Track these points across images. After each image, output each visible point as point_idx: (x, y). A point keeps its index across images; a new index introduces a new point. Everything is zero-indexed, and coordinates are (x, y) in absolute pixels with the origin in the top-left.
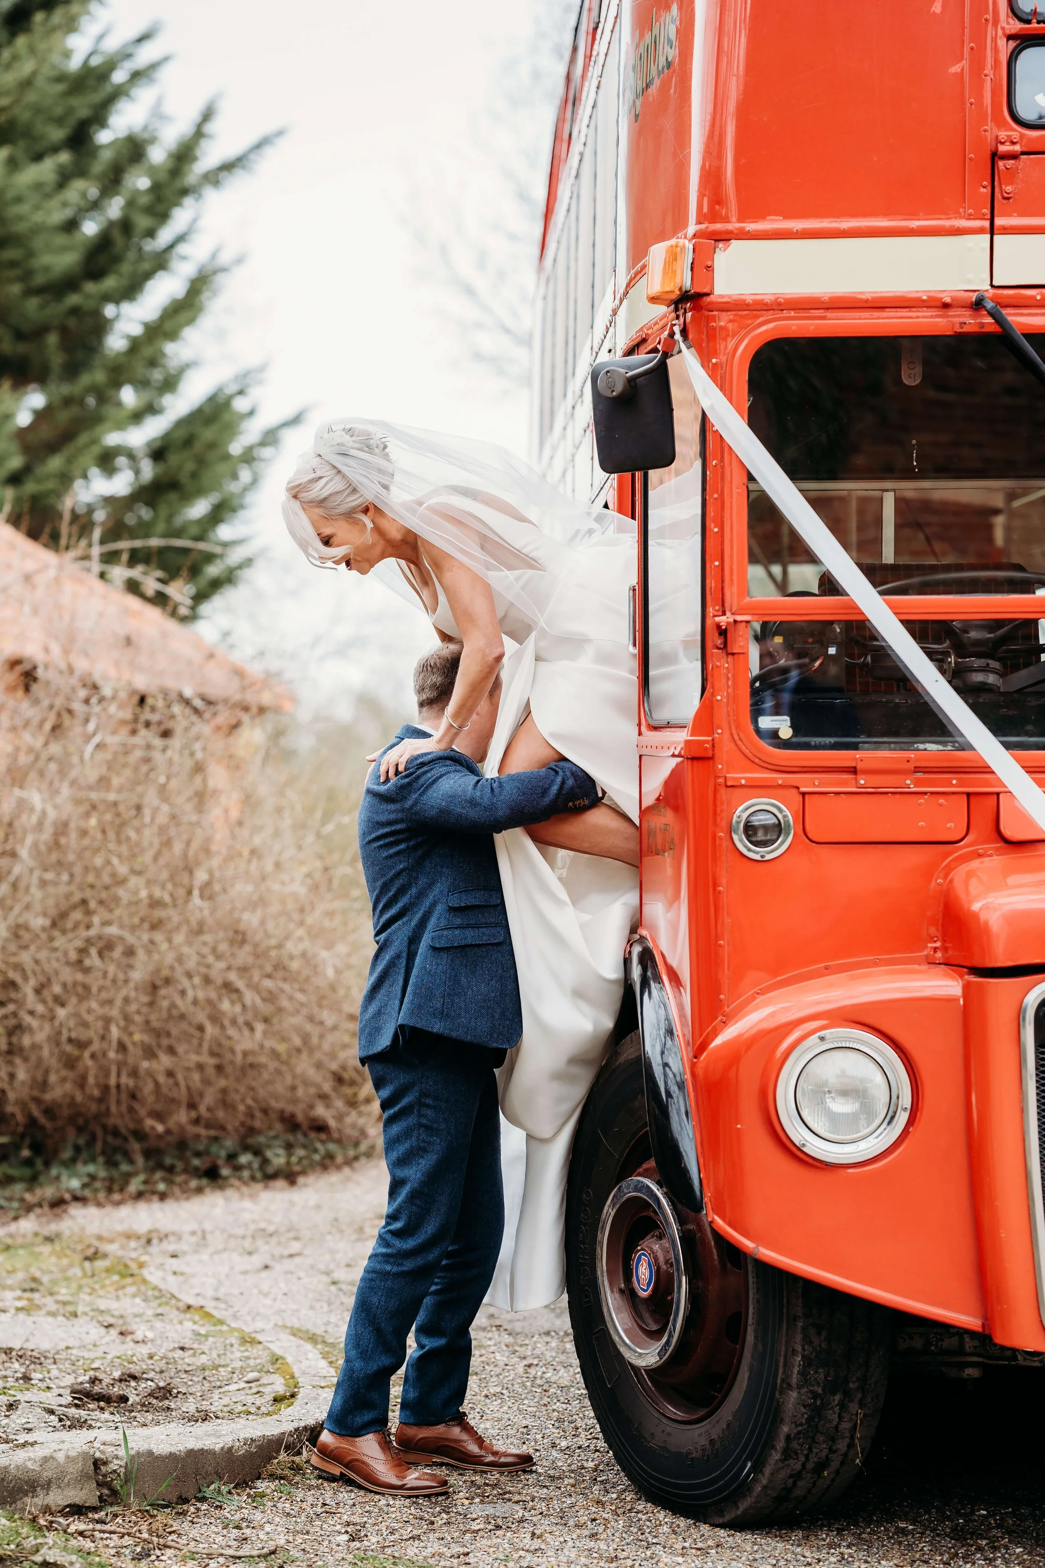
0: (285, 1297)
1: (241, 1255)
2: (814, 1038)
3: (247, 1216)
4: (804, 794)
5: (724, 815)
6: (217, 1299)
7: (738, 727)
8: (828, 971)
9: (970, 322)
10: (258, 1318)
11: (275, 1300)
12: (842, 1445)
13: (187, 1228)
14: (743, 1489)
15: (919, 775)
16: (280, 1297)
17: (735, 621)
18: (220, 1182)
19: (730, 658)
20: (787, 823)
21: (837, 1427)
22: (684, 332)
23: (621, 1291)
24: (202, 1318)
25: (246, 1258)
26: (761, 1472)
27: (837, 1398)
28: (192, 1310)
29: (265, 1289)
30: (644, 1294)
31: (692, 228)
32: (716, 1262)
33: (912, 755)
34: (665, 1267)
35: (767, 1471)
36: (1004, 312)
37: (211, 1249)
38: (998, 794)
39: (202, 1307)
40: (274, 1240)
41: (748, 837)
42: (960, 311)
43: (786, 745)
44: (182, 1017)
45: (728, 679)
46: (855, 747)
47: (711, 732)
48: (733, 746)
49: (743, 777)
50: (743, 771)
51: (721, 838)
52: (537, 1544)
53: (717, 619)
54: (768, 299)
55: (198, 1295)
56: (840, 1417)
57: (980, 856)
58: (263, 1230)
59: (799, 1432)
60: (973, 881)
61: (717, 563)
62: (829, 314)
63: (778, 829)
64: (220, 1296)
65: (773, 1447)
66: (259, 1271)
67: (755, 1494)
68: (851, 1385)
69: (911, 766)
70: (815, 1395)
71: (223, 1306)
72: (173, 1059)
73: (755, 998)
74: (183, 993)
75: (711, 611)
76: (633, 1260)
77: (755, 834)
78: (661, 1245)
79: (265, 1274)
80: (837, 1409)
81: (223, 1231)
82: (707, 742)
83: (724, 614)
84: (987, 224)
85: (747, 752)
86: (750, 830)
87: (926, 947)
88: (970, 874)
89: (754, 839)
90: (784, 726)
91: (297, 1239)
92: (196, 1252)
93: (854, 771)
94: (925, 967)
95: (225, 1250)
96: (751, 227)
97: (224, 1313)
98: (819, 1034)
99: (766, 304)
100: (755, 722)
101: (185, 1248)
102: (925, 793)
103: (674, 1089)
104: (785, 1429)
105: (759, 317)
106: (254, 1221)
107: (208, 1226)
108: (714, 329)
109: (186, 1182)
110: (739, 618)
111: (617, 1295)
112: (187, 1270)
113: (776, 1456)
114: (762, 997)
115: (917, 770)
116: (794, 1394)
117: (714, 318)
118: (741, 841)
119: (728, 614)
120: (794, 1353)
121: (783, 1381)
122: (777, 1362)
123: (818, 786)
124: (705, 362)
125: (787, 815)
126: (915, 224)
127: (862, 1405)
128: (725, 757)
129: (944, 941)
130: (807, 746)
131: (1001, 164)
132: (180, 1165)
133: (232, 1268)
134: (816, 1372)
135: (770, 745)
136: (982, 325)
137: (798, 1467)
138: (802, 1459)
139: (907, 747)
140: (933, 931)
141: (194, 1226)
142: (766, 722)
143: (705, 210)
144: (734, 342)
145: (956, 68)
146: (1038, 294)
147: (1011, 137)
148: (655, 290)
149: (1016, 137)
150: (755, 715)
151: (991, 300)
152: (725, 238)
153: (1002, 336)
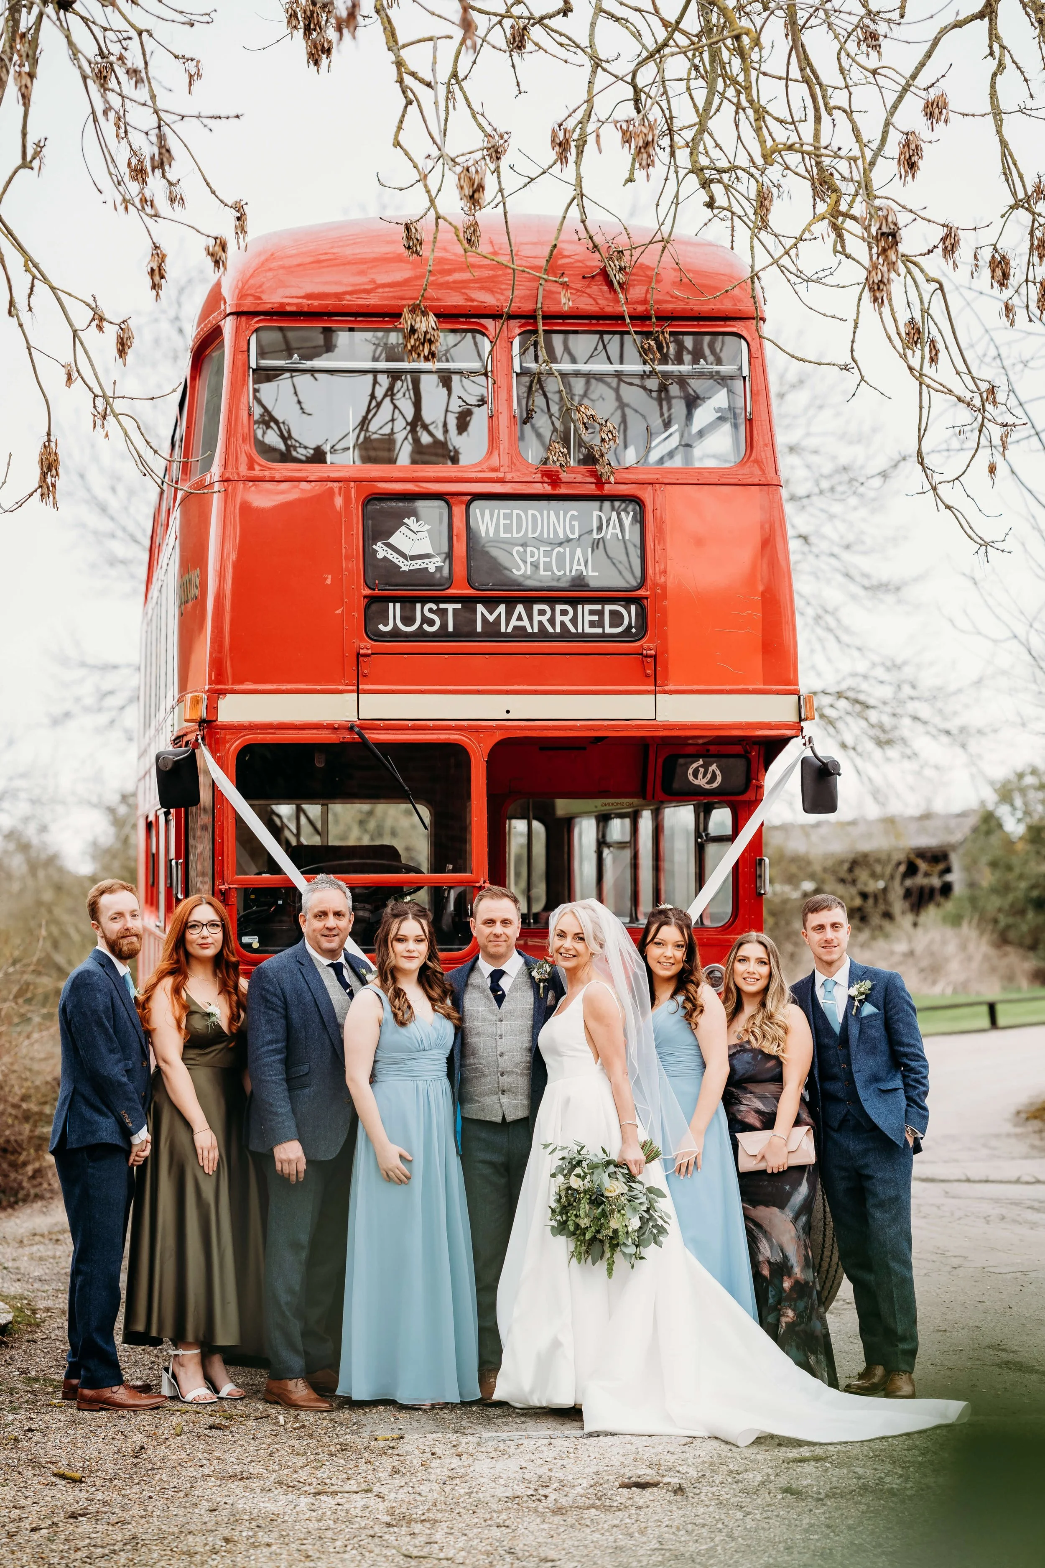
9: (347, 736)
17: (229, 888)
22: (203, 739)
31: (207, 687)
36: (363, 732)
42: (343, 731)
43: (256, 951)
53: (220, 887)
54: (246, 723)
61: (220, 858)
62: (278, 732)
75: (217, 882)
83: (223, 884)
84: (356, 688)
90: (254, 941)
96: (236, 687)
99: (246, 726)
105: (242, 732)
108: (218, 738)
110: (231, 886)
117: (218, 733)
119: (225, 884)
124: (213, 754)
126: (319, 687)
131: (361, 659)
135: (248, 951)
136: (354, 738)
143: (213, 678)
144: (228, 746)
145: (339, 611)
146: (381, 723)
147: (367, 646)
148: (188, 717)
149: (369, 646)
150: (240, 936)
151: (358, 726)
152: (224, 692)
153: (364, 744)
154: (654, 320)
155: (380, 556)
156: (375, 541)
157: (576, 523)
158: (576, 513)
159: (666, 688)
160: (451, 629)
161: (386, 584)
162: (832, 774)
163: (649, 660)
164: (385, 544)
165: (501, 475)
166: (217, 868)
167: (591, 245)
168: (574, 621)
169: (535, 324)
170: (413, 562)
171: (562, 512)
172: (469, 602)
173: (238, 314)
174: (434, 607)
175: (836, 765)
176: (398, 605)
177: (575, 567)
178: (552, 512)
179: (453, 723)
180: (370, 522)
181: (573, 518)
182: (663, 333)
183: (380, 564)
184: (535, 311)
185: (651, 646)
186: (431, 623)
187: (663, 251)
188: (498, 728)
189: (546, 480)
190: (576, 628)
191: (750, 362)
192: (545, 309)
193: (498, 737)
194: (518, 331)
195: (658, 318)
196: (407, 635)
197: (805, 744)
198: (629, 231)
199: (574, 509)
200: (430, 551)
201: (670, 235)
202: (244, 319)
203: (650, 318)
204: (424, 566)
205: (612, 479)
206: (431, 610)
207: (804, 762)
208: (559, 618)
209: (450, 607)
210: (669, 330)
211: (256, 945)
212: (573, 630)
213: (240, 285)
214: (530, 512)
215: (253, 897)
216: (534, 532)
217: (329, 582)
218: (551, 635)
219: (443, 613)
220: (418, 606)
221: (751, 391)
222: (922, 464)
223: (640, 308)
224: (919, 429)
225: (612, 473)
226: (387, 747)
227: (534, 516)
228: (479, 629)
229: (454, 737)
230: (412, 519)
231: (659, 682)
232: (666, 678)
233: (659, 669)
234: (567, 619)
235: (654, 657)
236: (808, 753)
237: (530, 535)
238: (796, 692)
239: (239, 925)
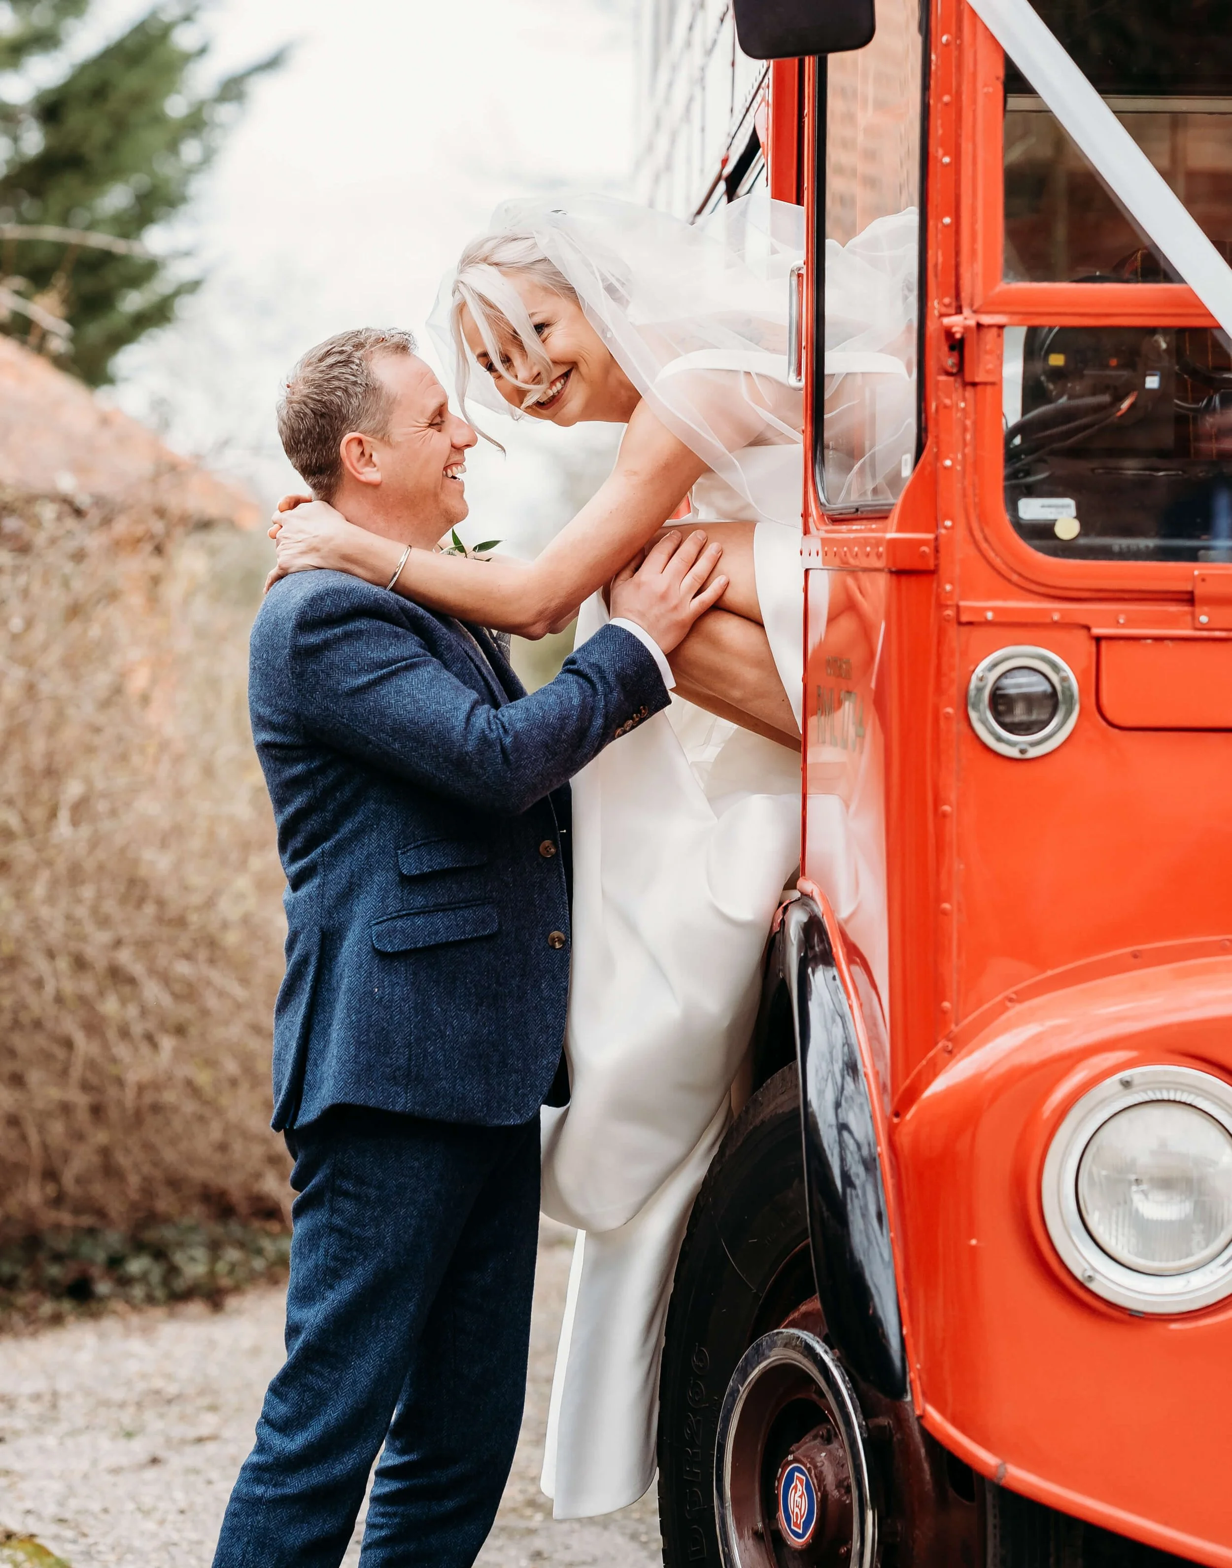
0: (181, 1517)
1: (114, 1437)
2: (1111, 1083)
3: (132, 1367)
4: (1098, 639)
5: (954, 675)
6: (62, 1521)
7: (983, 518)
8: (1139, 960)
10: (129, 1557)
11: (162, 1522)
13: (28, 1388)
16: (171, 1517)
17: (979, 325)
18: (94, 1306)
19: (969, 393)
20: (1068, 690)
23: (758, 1536)
24: (30, 1558)
25: (122, 1443)
28: (14, 1542)
29: (147, 1501)
30: (798, 1543)
32: (929, 1487)
34: (836, 1493)
37: (64, 1426)
39: (32, 1536)
40: (175, 1410)
41: (998, 716)
43: (1067, 550)
44: (38, 1024)
45: (965, 429)
46: (1192, 555)
47: (933, 524)
48: (972, 551)
49: (989, 607)
50: (989, 597)
51: (945, 718)
53: (947, 321)
55: (29, 1512)
58: (157, 1392)
61: (947, 220)
63: (1052, 701)
64: (68, 1515)
66: (142, 1467)
71: (69, 1534)
72: (17, 1094)
73: (1006, 1009)
74: (39, 984)
75: (935, 306)
76: (780, 1480)
77: (1010, 710)
78: (830, 1454)
79: (151, 1474)
81: (88, 1393)
82: (925, 542)
83: (959, 311)
85: (998, 562)
86: (1000, 702)
89: (1008, 719)
90: (1064, 517)
91: (213, 1408)
92: (38, 1431)
93: (1186, 598)
95: (87, 1428)
97: (69, 1547)
98: (1125, 1074)
100: (1013, 508)
101: (19, 1423)
103: (857, 1170)
106: (144, 1376)
107: (63, 1385)
109: (35, 1307)
110: (986, 319)
111: (750, 1543)
112: (18, 1466)
114: (1018, 1008)
118: (984, 722)
119: (966, 311)
123: (1124, 626)
125: (1066, 678)
128: (957, 570)
130: (1106, 553)
132: (25, 1275)
133: (94, 1463)
135: (1039, 549)
141: (40, 1385)
142: (1031, 510)
150: (1010, 497)
166: (937, 257)
211: (1068, 529)
239: (1011, 455)
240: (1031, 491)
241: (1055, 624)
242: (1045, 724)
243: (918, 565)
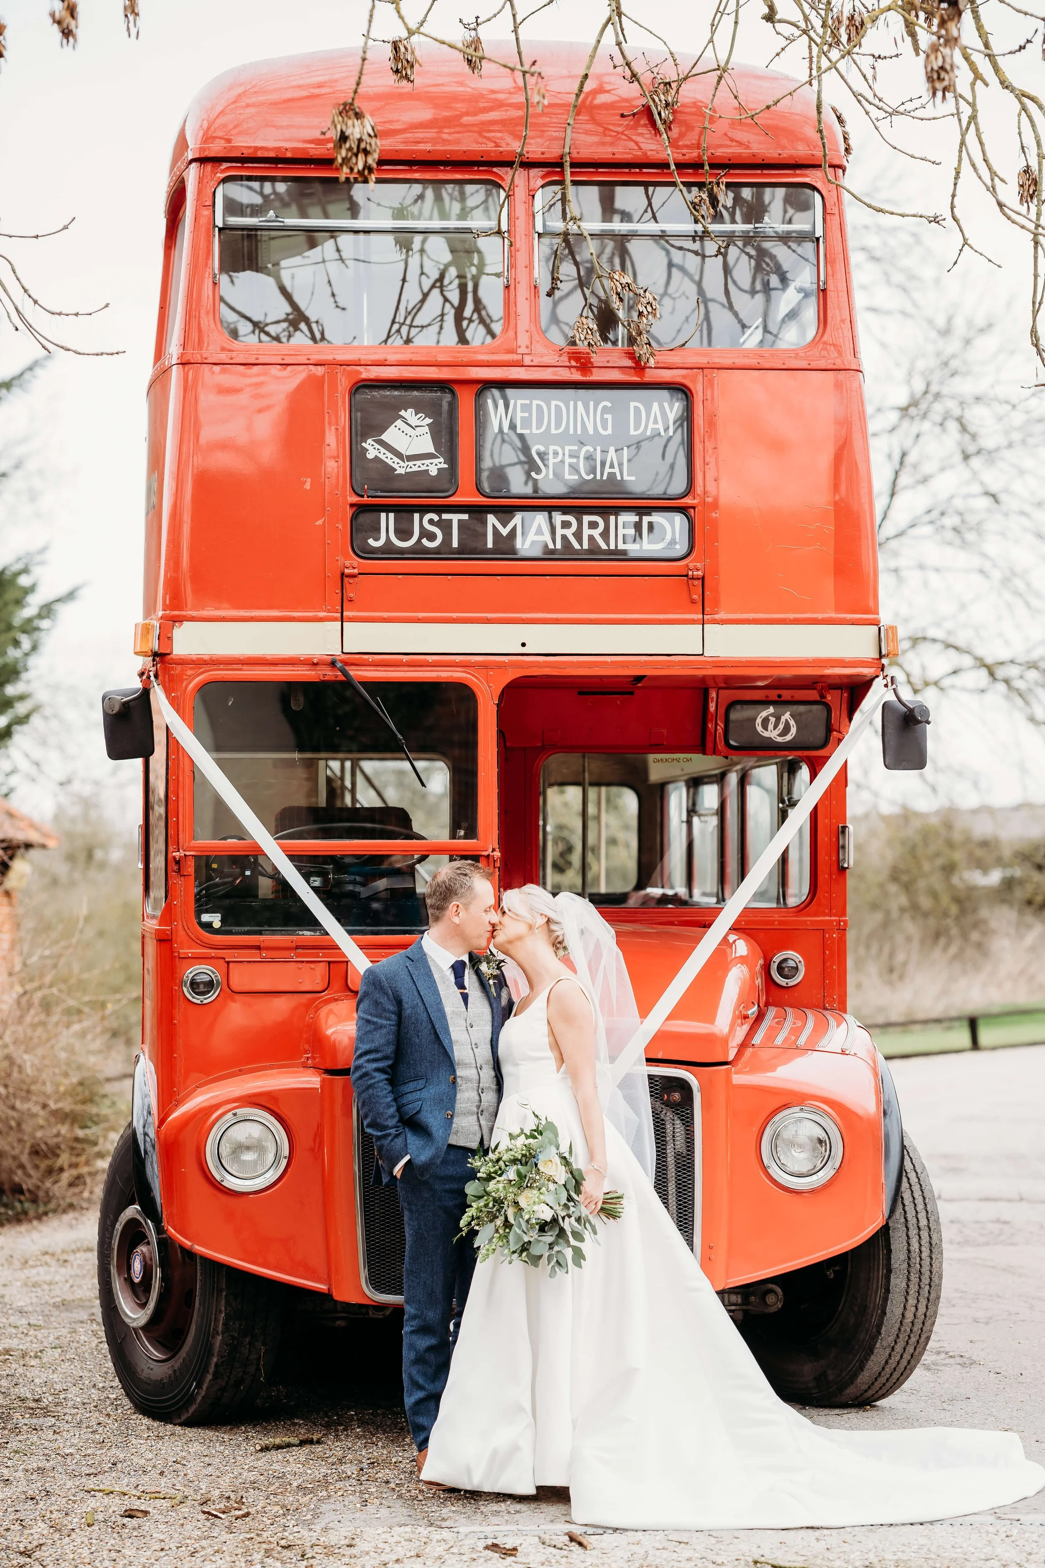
2: (229, 1115)
4: (228, 963)
5: (178, 976)
7: (188, 921)
8: (241, 1072)
9: (329, 674)
12: (252, 1369)
14: (191, 1399)
15: (300, 950)
17: (185, 855)
19: (180, 878)
20: (217, 980)
21: (247, 1358)
22: (156, 676)
26: (201, 1388)
27: (247, 1339)
30: (137, 1280)
31: (160, 613)
33: (294, 938)
34: (148, 1263)
35: (205, 1387)
36: (347, 668)
38: (347, 962)
41: (193, 989)
42: (324, 667)
43: (217, 932)
45: (181, 891)
46: (260, 933)
47: (171, 924)
48: (184, 933)
49: (190, 952)
50: (190, 948)
51: (176, 990)
52: (56, 1436)
53: (174, 854)
54: (206, 658)
56: (250, 1351)
57: (336, 1000)
59: (223, 1362)
60: (332, 1016)
61: (175, 819)
62: (245, 667)
63: (210, 985)
65: (208, 1372)
67: (198, 1402)
68: (256, 1331)
69: (294, 945)
70: (233, 1338)
73: (195, 1090)
75: (171, 848)
76: (131, 1260)
77: (198, 987)
78: (147, 1249)
80: (247, 1346)
82: (168, 930)
83: (179, 851)
84: (339, 615)
85: (193, 936)
86: (194, 985)
87: (301, 1057)
88: (331, 1012)
89: (196, 991)
90: (215, 920)
93: (258, 948)
94: (301, 1069)
96: (196, 613)
98: (234, 1112)
99: (205, 661)
100: (199, 918)
102: (303, 962)
104: (215, 1360)
105: (200, 668)
108: (173, 675)
110: (187, 853)
113: (209, 1377)
114: (199, 1090)
115: (297, 947)
116: (220, 1338)
117: (173, 669)
118: (188, 992)
119: (181, 851)
120: (220, 1312)
121: (214, 1329)
122: (211, 1317)
123: (237, 958)
124: (168, 696)
125: (217, 976)
126: (295, 614)
127: (264, 1344)
128: (179, 940)
129: (313, 1053)
130: (230, 933)
131: (346, 580)
134: (234, 1323)
135: (207, 932)
136: (336, 676)
137: (224, 1384)
138: (226, 1378)
139: (293, 933)
140: (307, 1047)
142: (205, 918)
143: (168, 602)
144: (185, 683)
145: (320, 522)
146: (371, 658)
147: (353, 564)
148: (138, 650)
149: (355, 564)
150: (199, 913)
151: (341, 661)
152: (179, 620)
153: (348, 683)
154: (707, 167)
155: (371, 455)
156: (364, 437)
157: (609, 417)
158: (609, 404)
159: (716, 617)
160: (455, 544)
161: (376, 490)
162: (920, 722)
163: (696, 582)
164: (377, 441)
165: (519, 357)
166: (171, 832)
167: (628, 73)
168: (605, 535)
169: (562, 173)
170: (411, 464)
171: (592, 403)
172: (478, 511)
173: (202, 160)
174: (435, 517)
175: (925, 711)
176: (392, 516)
177: (607, 470)
178: (580, 404)
179: (458, 658)
180: (359, 414)
181: (605, 410)
182: (718, 184)
183: (371, 465)
184: (562, 157)
185: (699, 565)
186: (432, 537)
187: (719, 82)
188: (512, 664)
189: (573, 363)
190: (608, 544)
191: (824, 220)
192: (574, 155)
193: (512, 675)
194: (540, 182)
195: (713, 166)
196: (402, 551)
197: (886, 686)
198: (676, 56)
199: (606, 399)
200: (432, 450)
201: (727, 62)
202: (209, 167)
203: (701, 166)
204: (424, 468)
205: (652, 362)
206: (431, 522)
207: (886, 706)
208: (586, 532)
209: (455, 518)
210: (725, 180)
211: (217, 924)
212: (604, 546)
213: (205, 125)
214: (553, 403)
215: (215, 866)
216: (558, 426)
217: (308, 486)
218: (577, 552)
219: (446, 527)
220: (416, 516)
221: (826, 255)
222: (1036, 346)
223: (691, 155)
224: (1034, 303)
225: (652, 354)
226: (376, 687)
227: (558, 408)
228: (490, 545)
229: (457, 675)
230: (410, 410)
231: (707, 609)
232: (716, 604)
233: (707, 593)
234: (596, 533)
235: (703, 578)
236: (890, 697)
237: (553, 431)
238: (875, 623)
239: (197, 901)
240: (207, 911)
241: (213, 958)
242: (209, 992)
243: (166, 938)
